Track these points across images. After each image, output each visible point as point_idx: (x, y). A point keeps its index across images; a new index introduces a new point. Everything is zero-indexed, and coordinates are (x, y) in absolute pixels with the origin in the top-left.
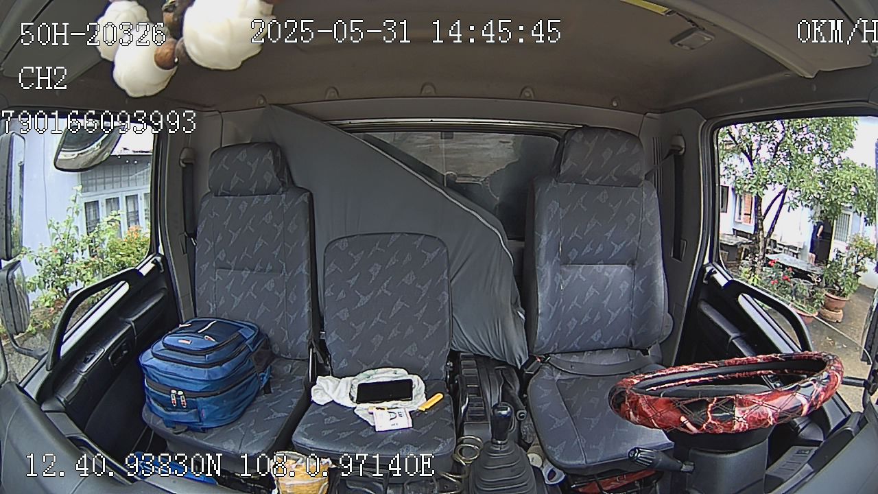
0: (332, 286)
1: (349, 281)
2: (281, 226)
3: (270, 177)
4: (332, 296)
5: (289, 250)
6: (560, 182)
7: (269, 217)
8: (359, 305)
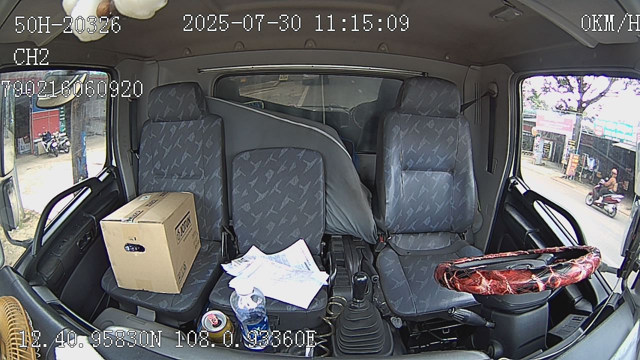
0: (238, 186)
1: (250, 183)
2: (201, 143)
3: (193, 108)
4: (238, 193)
5: (207, 160)
6: (401, 113)
7: (191, 137)
8: (258, 200)
